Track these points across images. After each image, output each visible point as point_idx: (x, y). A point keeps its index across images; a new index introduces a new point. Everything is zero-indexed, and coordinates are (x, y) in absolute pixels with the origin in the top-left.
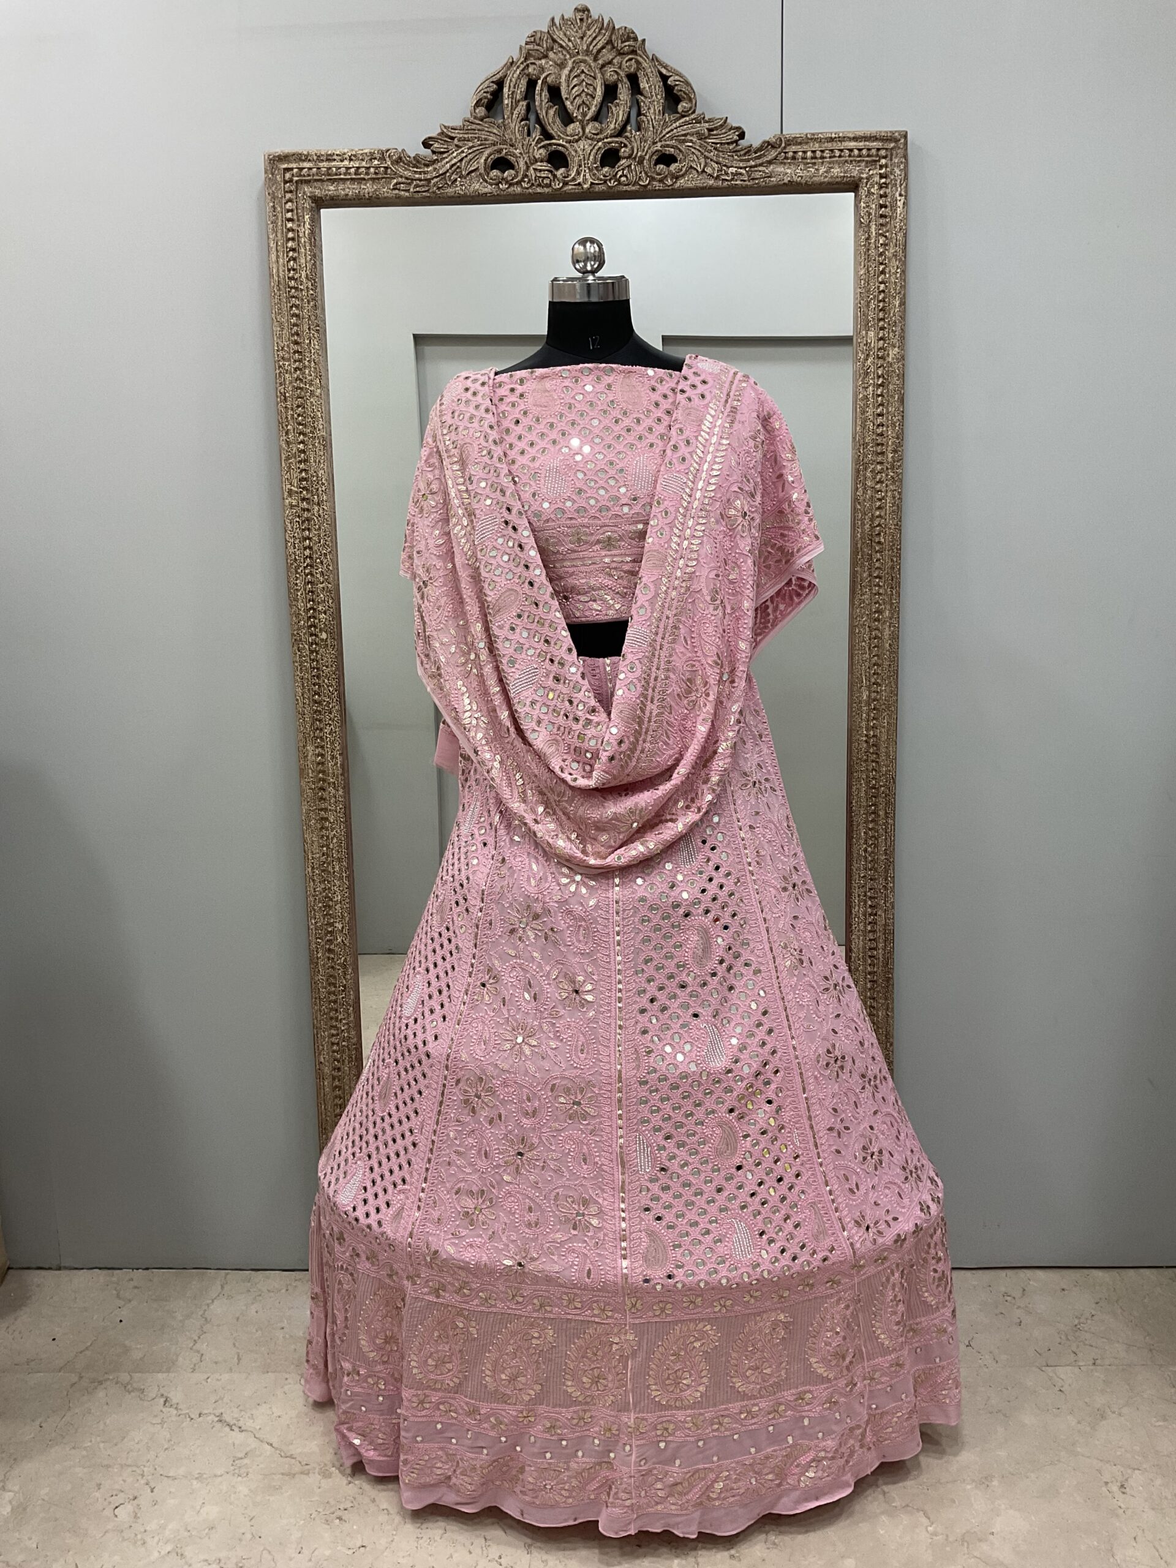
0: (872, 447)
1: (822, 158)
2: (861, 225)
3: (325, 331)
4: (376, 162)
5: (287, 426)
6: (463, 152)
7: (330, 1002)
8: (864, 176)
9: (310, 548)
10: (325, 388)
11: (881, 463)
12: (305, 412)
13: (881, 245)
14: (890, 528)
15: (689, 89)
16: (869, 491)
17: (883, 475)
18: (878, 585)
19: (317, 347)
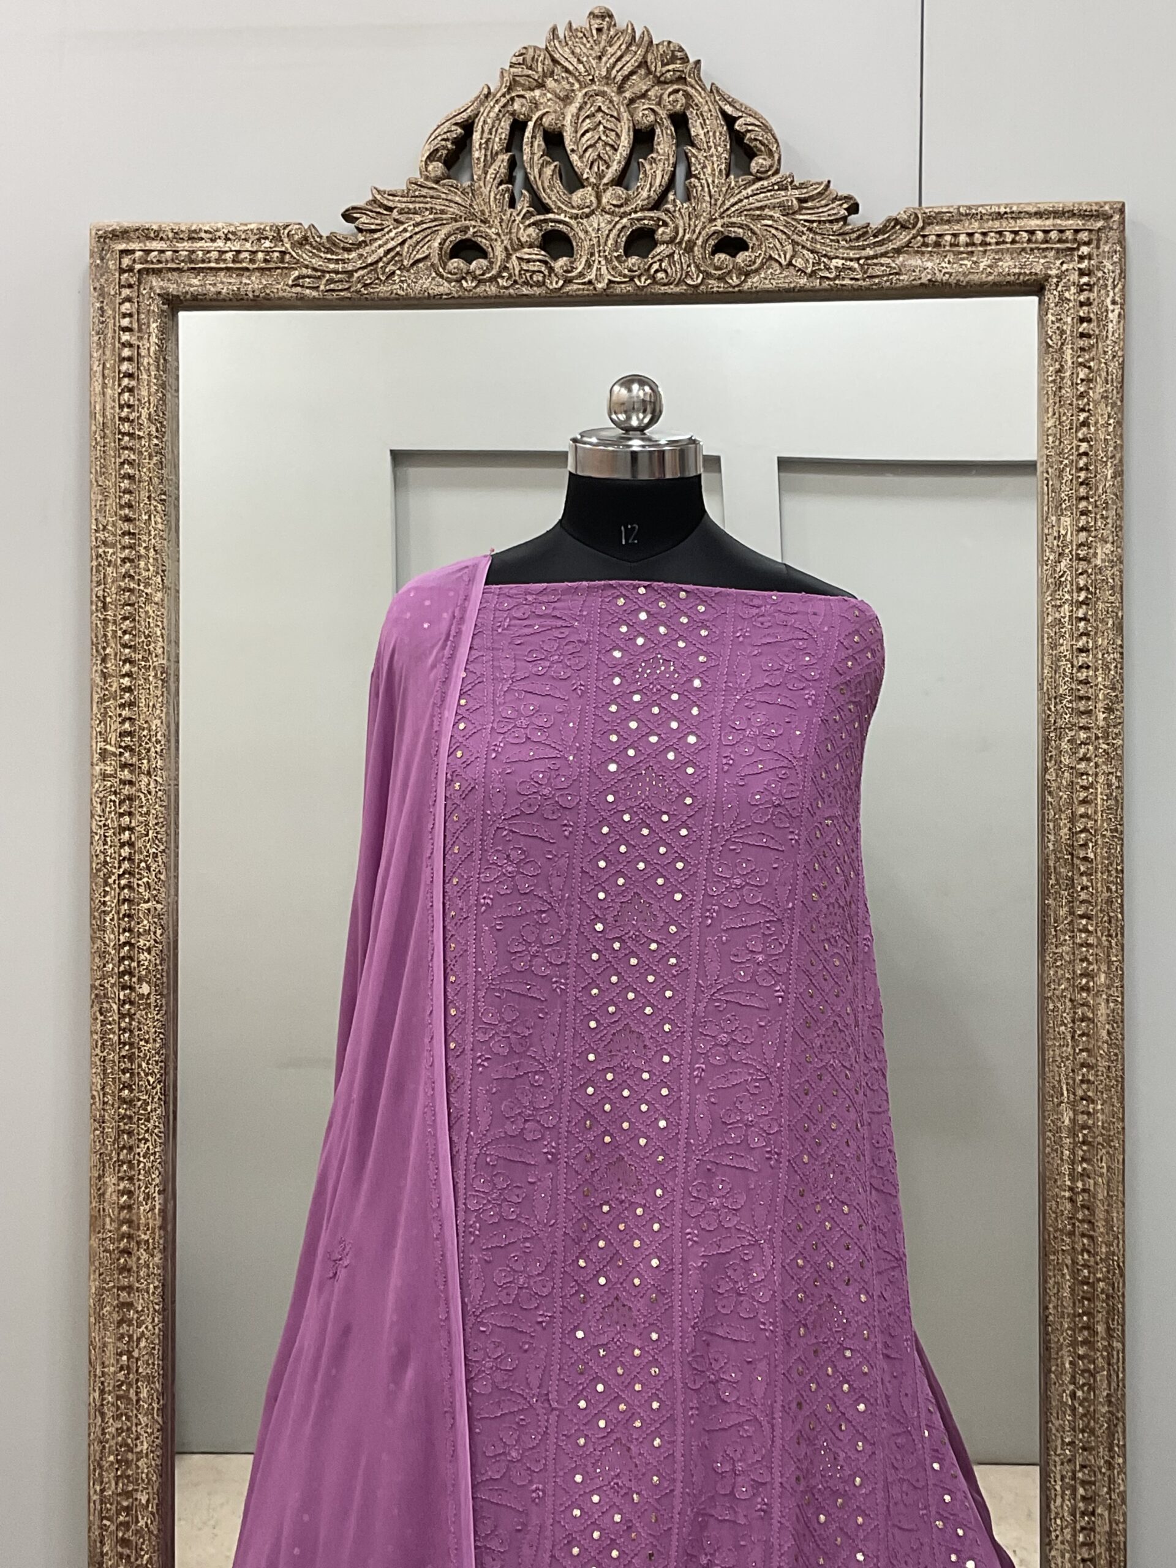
0: (1070, 702)
1: (984, 244)
2: (1047, 350)
3: (177, 499)
4: (267, 244)
5: (104, 648)
6: (405, 230)
8: (1053, 272)
9: (131, 844)
10: (172, 591)
11: (1086, 729)
12: (135, 627)
13: (1082, 380)
14: (1104, 836)
15: (770, 137)
16: (1066, 774)
17: (1091, 748)
18: (1086, 931)
19: (160, 526)
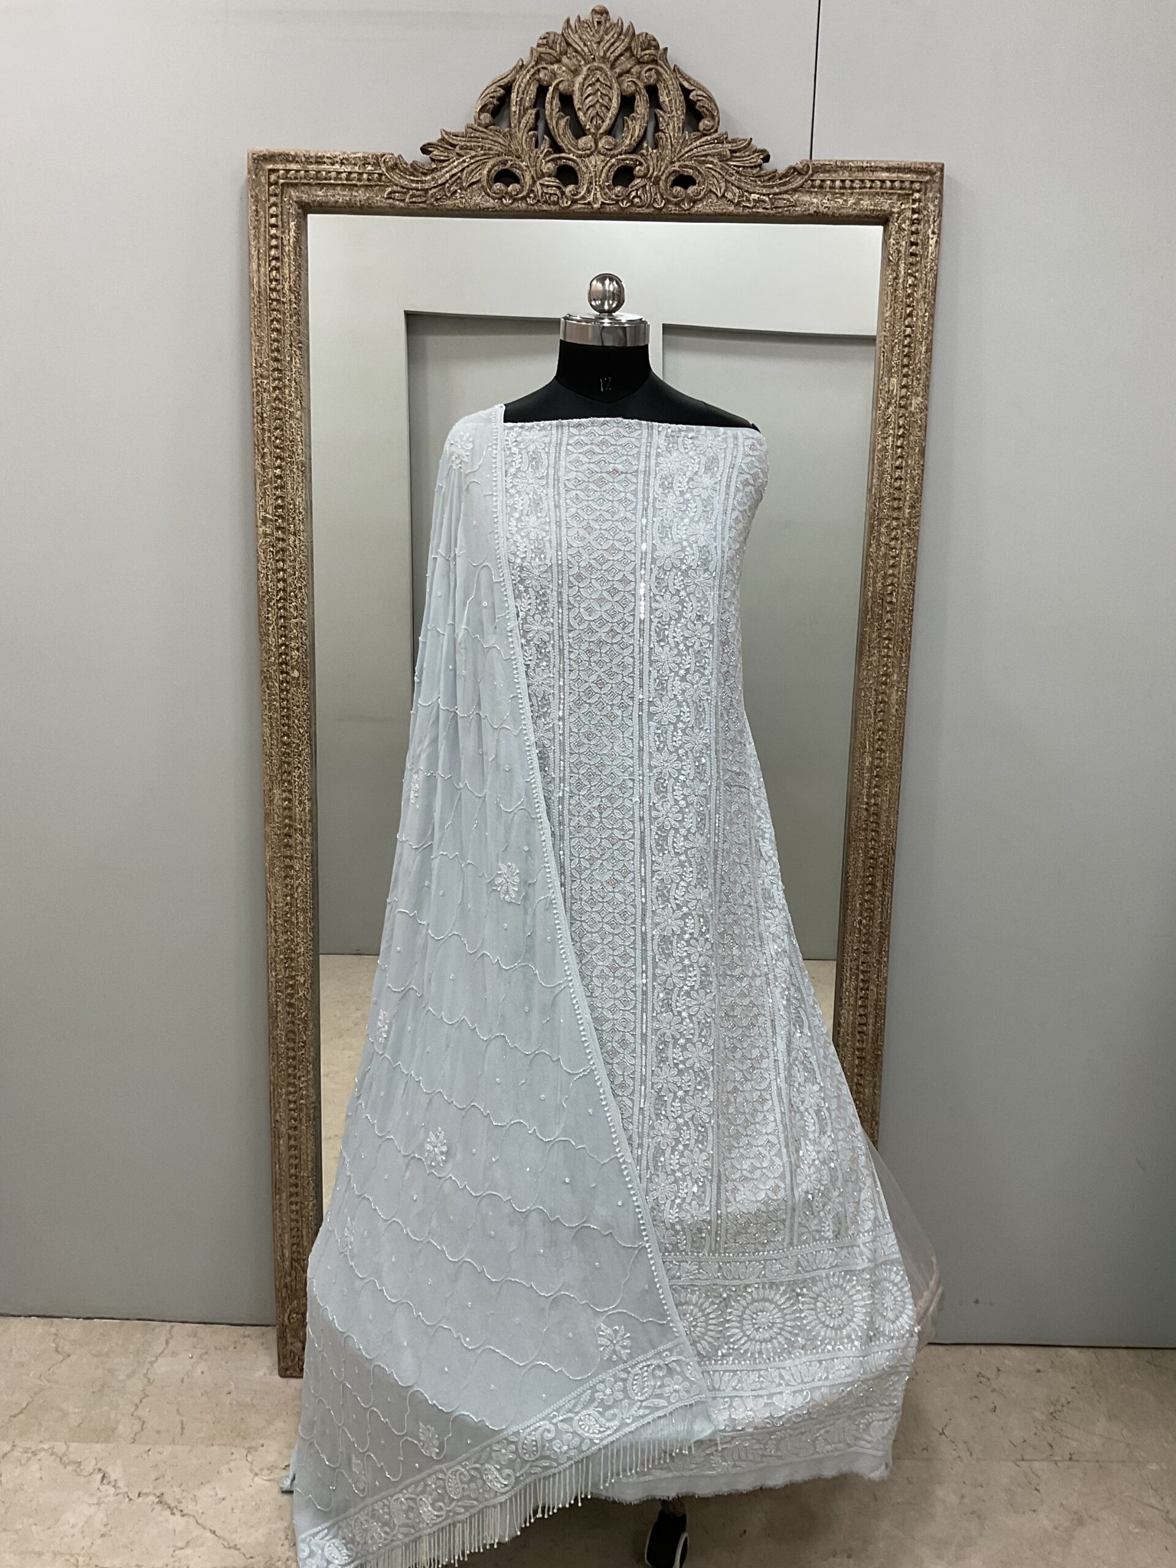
0: (888, 501)
1: (852, 188)
2: (887, 262)
3: (308, 347)
4: (370, 168)
5: (263, 449)
6: (464, 161)
7: (288, 1058)
8: (896, 210)
9: (284, 580)
10: (306, 410)
11: (897, 519)
12: (283, 435)
13: (910, 285)
14: (903, 588)
15: (713, 105)
16: (883, 548)
17: (899, 531)
18: (888, 647)
19: (298, 365)
